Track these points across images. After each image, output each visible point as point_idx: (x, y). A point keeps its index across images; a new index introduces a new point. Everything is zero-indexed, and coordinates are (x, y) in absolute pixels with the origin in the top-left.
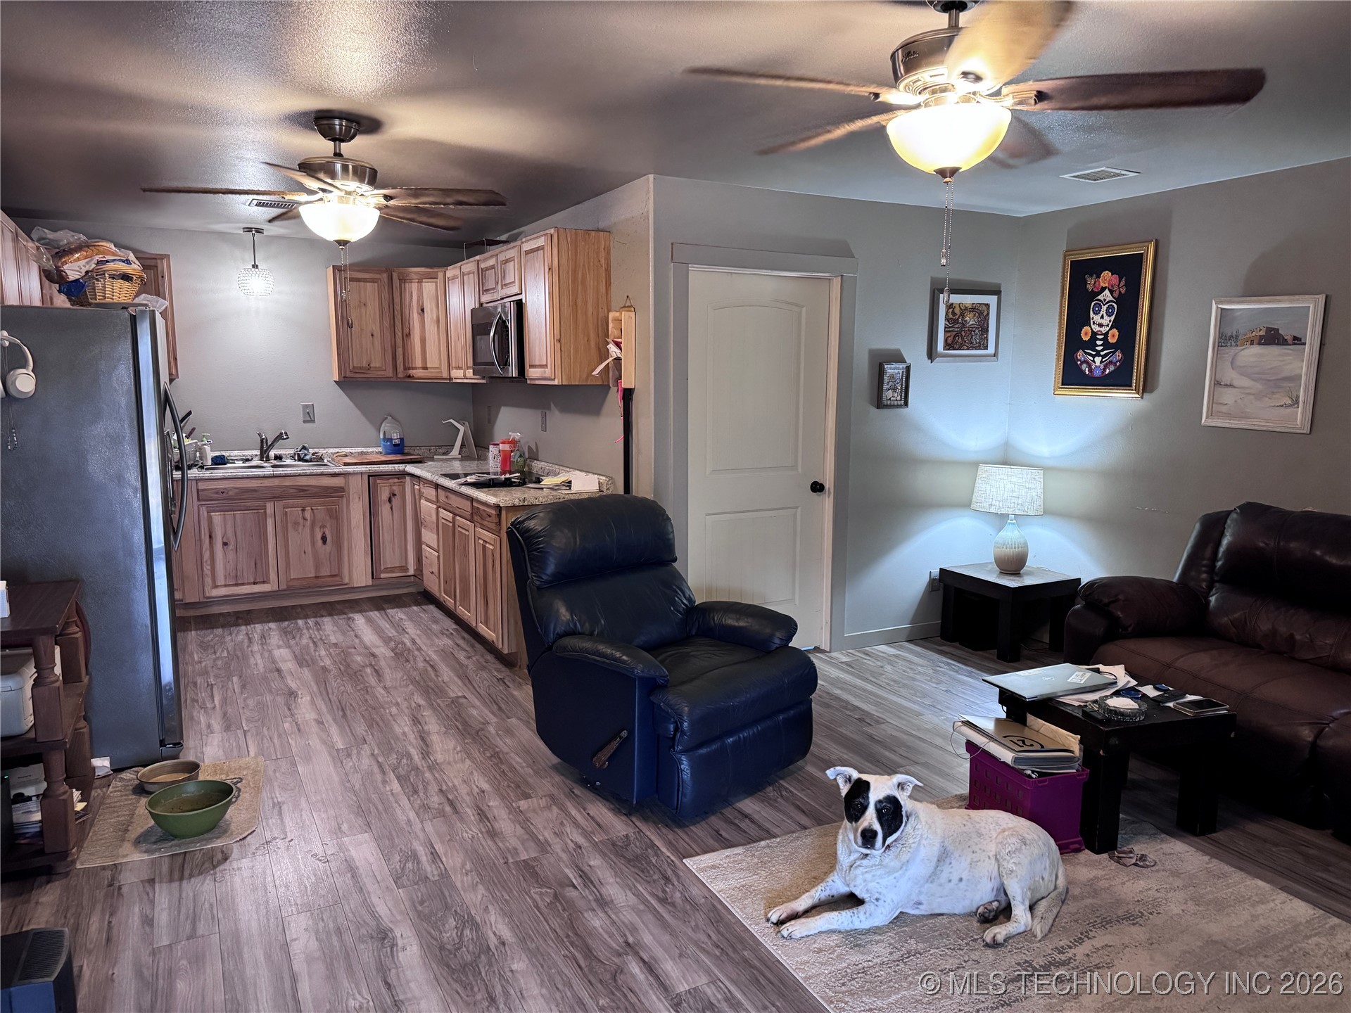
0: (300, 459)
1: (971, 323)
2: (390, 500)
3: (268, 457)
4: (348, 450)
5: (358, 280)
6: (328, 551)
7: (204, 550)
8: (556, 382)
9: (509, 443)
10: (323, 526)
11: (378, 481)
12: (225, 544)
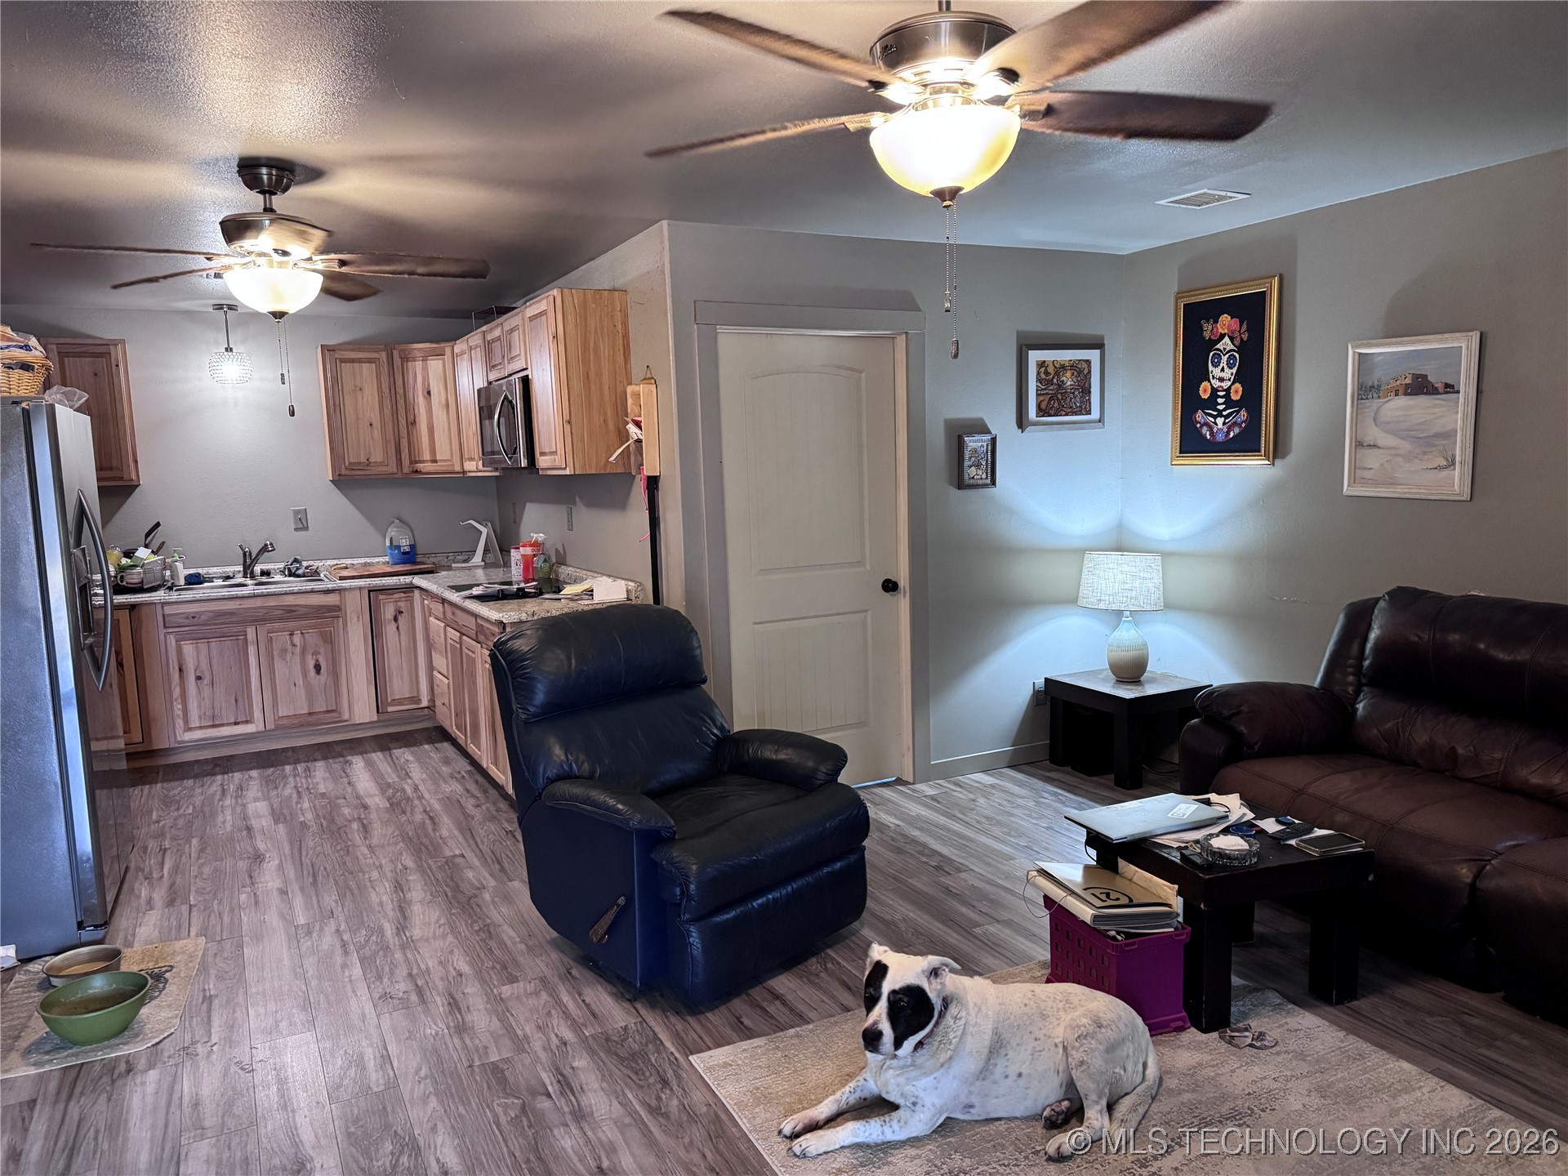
0: (291, 574)
1: (1069, 383)
2: (396, 619)
3: (252, 572)
4: (349, 561)
5: (352, 361)
6: (323, 682)
7: (173, 685)
8: (567, 472)
9: (531, 546)
10: (316, 653)
11: (381, 597)
12: (199, 678)
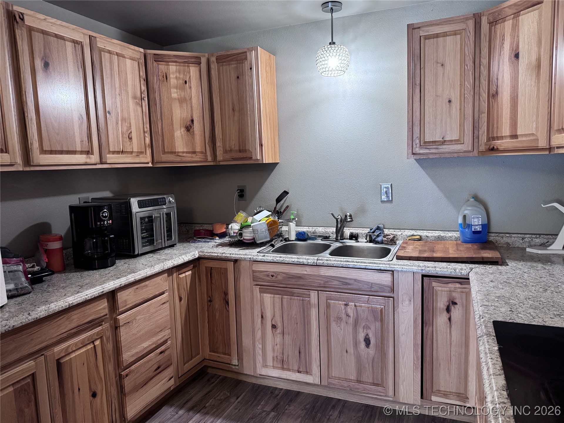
2: (448, 310)
3: (342, 235)
4: (423, 234)
5: (437, 36)
6: (371, 356)
7: (256, 329)
10: (366, 327)
11: (434, 284)
12: (274, 327)
